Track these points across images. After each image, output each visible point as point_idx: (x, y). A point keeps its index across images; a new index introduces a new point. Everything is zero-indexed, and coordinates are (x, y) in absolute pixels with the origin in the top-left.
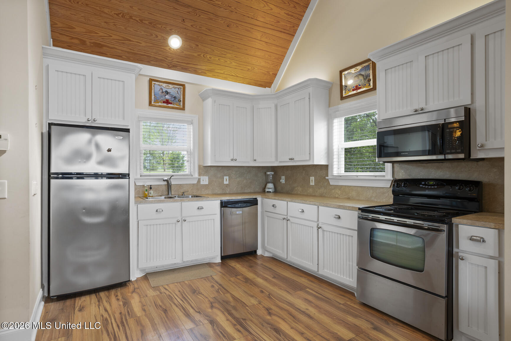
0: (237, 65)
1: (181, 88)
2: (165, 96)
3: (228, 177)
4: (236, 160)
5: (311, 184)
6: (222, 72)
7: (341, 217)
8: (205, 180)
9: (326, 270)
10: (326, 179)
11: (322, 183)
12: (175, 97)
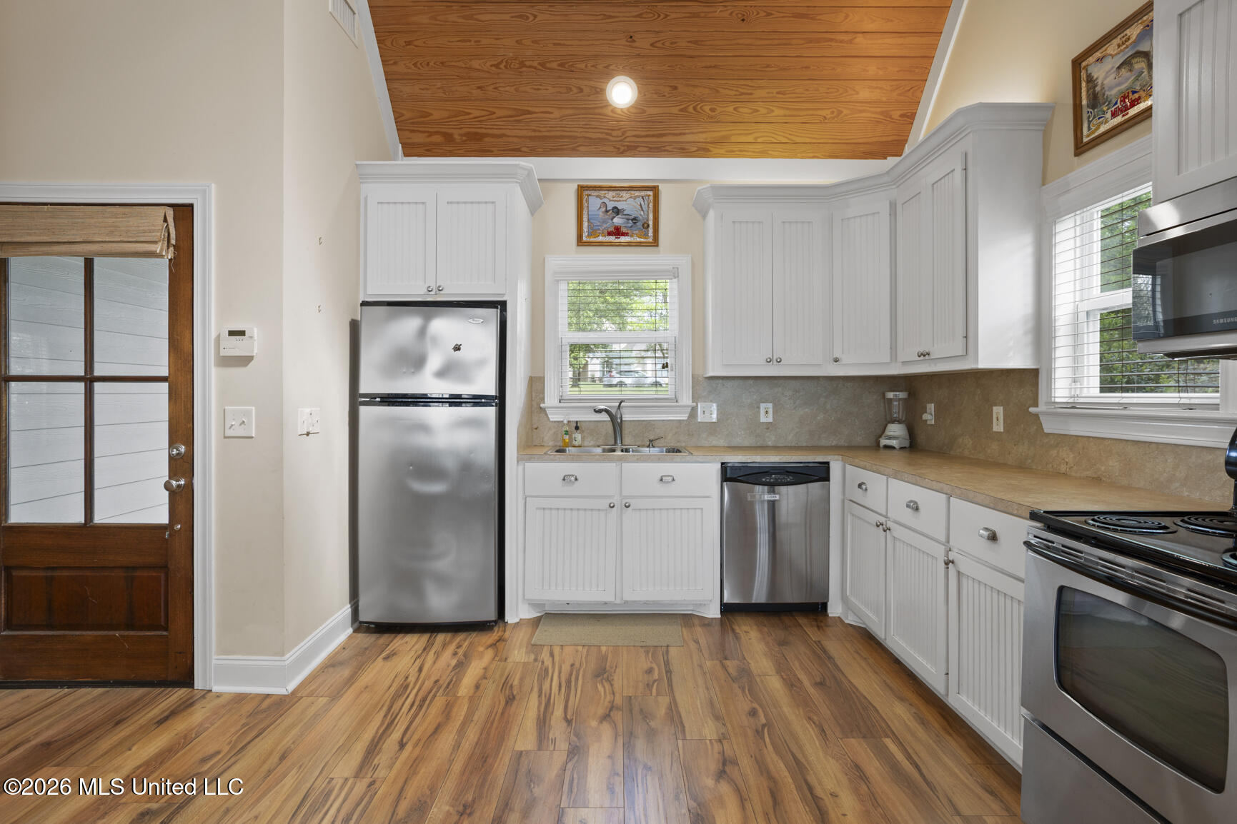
0: (788, 112)
1: (649, 196)
2: (612, 219)
3: (770, 405)
4: (780, 362)
5: (995, 428)
6: (750, 139)
7: (998, 535)
8: (710, 413)
9: (964, 698)
10: (1030, 413)
11: (1021, 426)
12: (634, 219)
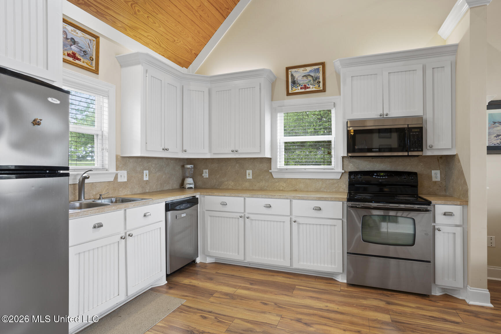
1: (94, 41)
2: (71, 45)
3: (147, 171)
4: (168, 150)
5: (248, 177)
7: (321, 208)
8: (123, 176)
9: (302, 263)
10: (269, 172)
11: (262, 176)
12: (84, 52)
